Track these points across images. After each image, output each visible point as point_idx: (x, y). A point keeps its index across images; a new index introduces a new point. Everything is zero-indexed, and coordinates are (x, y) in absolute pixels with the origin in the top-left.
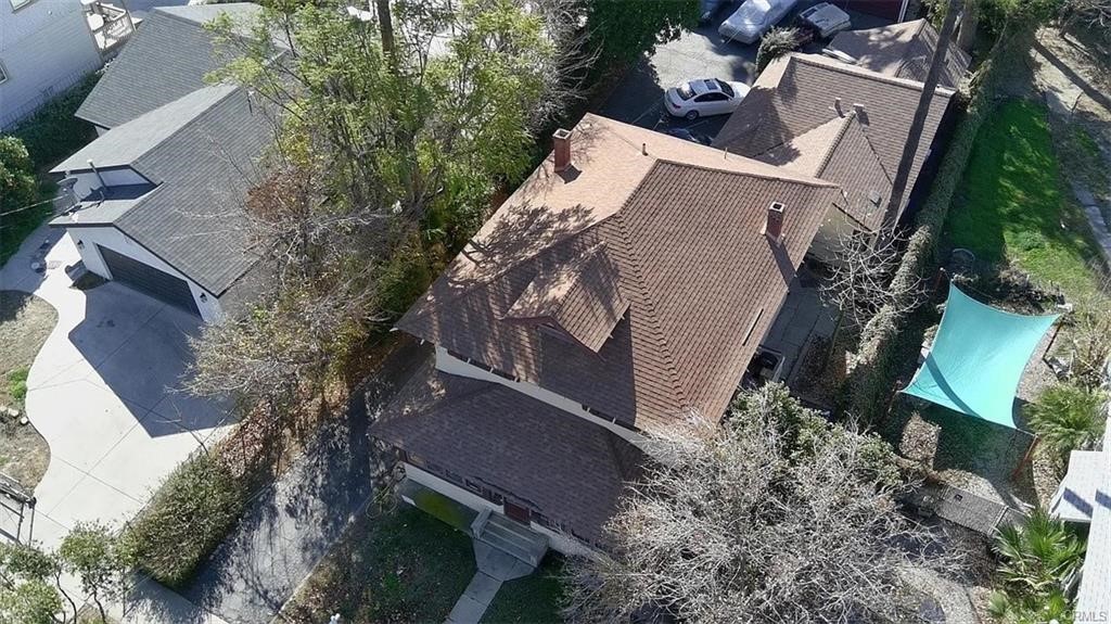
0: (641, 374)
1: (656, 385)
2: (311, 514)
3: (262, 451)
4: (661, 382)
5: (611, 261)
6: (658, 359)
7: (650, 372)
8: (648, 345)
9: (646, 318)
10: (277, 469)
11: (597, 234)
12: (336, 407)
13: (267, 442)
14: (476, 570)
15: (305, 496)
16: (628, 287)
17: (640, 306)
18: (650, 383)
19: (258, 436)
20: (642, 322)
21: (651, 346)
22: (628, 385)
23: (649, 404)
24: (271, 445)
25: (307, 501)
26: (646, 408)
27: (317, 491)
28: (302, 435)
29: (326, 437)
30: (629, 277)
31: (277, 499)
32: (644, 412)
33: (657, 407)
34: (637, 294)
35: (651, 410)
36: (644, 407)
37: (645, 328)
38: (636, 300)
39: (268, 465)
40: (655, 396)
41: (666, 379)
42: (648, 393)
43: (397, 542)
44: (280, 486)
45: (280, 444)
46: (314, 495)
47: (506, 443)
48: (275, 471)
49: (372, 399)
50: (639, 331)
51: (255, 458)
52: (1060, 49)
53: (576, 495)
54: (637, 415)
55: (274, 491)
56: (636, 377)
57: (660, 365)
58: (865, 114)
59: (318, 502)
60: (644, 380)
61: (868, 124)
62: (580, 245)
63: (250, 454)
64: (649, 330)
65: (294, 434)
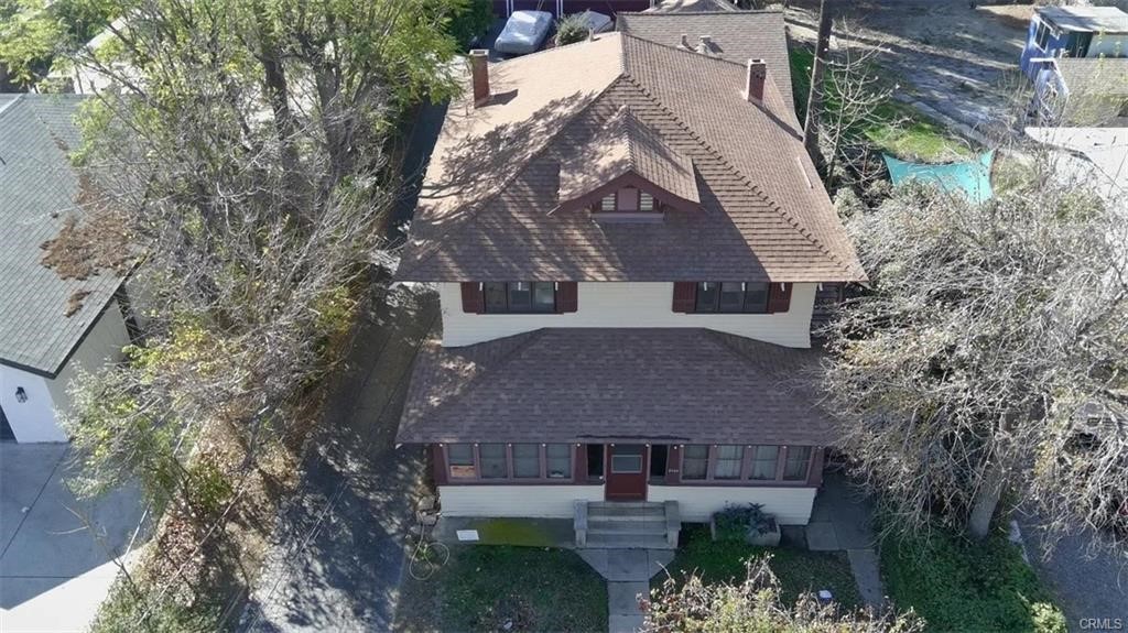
0: (745, 226)
1: (771, 231)
2: (332, 611)
3: (207, 563)
4: (775, 226)
5: (645, 123)
6: (758, 204)
7: (756, 220)
8: (737, 193)
9: (719, 167)
10: (245, 575)
11: (610, 100)
12: (287, 476)
13: (209, 549)
14: (605, 583)
15: (308, 593)
16: (679, 142)
17: (704, 157)
18: (763, 232)
19: (190, 546)
20: (716, 172)
21: (741, 193)
22: (737, 243)
23: (775, 254)
24: (217, 551)
25: (314, 597)
26: (774, 259)
27: (322, 580)
28: (256, 522)
29: (294, 514)
30: (673, 132)
31: (266, 611)
32: (773, 265)
33: (784, 254)
34: (695, 147)
35: (780, 259)
36: (770, 259)
37: (724, 177)
38: (696, 152)
39: (227, 574)
40: (777, 242)
41: (779, 220)
42: (766, 243)
43: (479, 593)
44: (261, 595)
45: (229, 545)
46: (320, 586)
47: (595, 386)
48: (242, 580)
49: (331, 452)
50: (719, 182)
51: (203, 575)
52: (793, 15)
53: (720, 408)
54: (768, 270)
55: (256, 604)
56: (742, 232)
57: (764, 209)
58: (714, 44)
59: (332, 593)
60: (754, 231)
61: (722, 51)
62: (595, 118)
63: (192, 574)
64: (730, 177)
65: (244, 526)
